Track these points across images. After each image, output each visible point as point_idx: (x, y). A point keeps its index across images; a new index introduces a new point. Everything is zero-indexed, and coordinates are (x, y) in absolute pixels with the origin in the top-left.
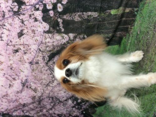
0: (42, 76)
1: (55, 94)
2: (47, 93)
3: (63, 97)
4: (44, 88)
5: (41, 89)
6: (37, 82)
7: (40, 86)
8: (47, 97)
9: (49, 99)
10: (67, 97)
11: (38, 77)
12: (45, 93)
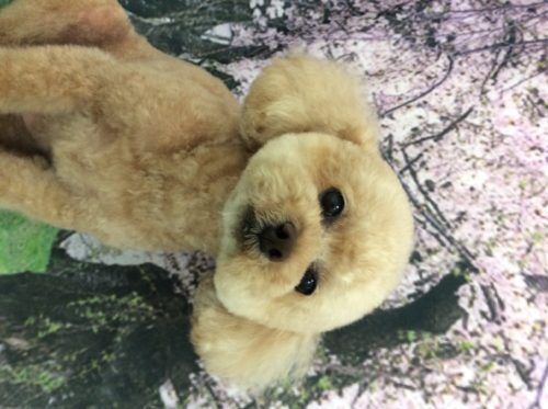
0: (490, 186)
1: (414, 61)
2: (465, 78)
3: (365, 30)
4: (479, 108)
5: (503, 106)
6: (522, 157)
7: (504, 124)
8: (466, 53)
9: (451, 38)
10: (343, 29)
11: (515, 182)
12: (475, 80)
